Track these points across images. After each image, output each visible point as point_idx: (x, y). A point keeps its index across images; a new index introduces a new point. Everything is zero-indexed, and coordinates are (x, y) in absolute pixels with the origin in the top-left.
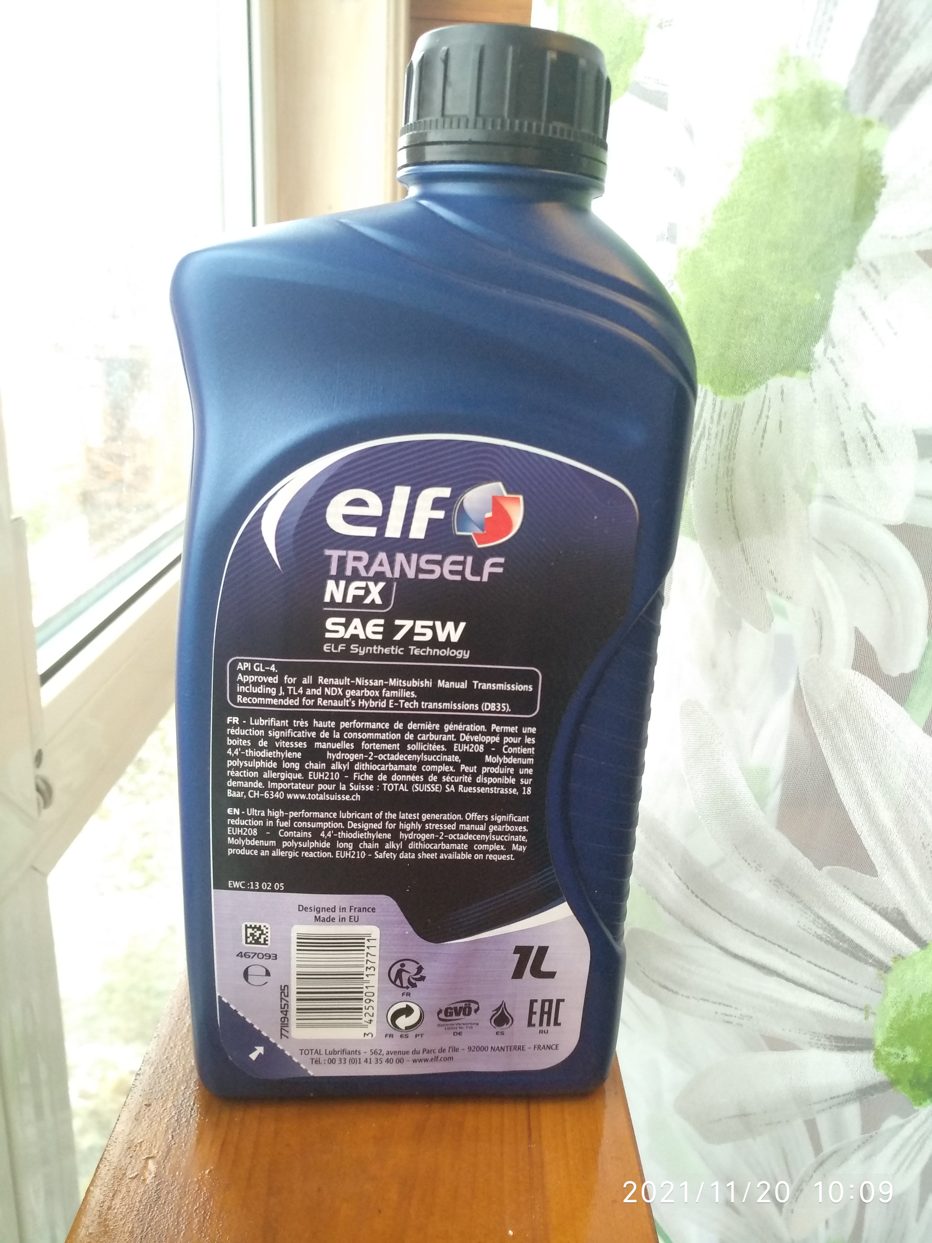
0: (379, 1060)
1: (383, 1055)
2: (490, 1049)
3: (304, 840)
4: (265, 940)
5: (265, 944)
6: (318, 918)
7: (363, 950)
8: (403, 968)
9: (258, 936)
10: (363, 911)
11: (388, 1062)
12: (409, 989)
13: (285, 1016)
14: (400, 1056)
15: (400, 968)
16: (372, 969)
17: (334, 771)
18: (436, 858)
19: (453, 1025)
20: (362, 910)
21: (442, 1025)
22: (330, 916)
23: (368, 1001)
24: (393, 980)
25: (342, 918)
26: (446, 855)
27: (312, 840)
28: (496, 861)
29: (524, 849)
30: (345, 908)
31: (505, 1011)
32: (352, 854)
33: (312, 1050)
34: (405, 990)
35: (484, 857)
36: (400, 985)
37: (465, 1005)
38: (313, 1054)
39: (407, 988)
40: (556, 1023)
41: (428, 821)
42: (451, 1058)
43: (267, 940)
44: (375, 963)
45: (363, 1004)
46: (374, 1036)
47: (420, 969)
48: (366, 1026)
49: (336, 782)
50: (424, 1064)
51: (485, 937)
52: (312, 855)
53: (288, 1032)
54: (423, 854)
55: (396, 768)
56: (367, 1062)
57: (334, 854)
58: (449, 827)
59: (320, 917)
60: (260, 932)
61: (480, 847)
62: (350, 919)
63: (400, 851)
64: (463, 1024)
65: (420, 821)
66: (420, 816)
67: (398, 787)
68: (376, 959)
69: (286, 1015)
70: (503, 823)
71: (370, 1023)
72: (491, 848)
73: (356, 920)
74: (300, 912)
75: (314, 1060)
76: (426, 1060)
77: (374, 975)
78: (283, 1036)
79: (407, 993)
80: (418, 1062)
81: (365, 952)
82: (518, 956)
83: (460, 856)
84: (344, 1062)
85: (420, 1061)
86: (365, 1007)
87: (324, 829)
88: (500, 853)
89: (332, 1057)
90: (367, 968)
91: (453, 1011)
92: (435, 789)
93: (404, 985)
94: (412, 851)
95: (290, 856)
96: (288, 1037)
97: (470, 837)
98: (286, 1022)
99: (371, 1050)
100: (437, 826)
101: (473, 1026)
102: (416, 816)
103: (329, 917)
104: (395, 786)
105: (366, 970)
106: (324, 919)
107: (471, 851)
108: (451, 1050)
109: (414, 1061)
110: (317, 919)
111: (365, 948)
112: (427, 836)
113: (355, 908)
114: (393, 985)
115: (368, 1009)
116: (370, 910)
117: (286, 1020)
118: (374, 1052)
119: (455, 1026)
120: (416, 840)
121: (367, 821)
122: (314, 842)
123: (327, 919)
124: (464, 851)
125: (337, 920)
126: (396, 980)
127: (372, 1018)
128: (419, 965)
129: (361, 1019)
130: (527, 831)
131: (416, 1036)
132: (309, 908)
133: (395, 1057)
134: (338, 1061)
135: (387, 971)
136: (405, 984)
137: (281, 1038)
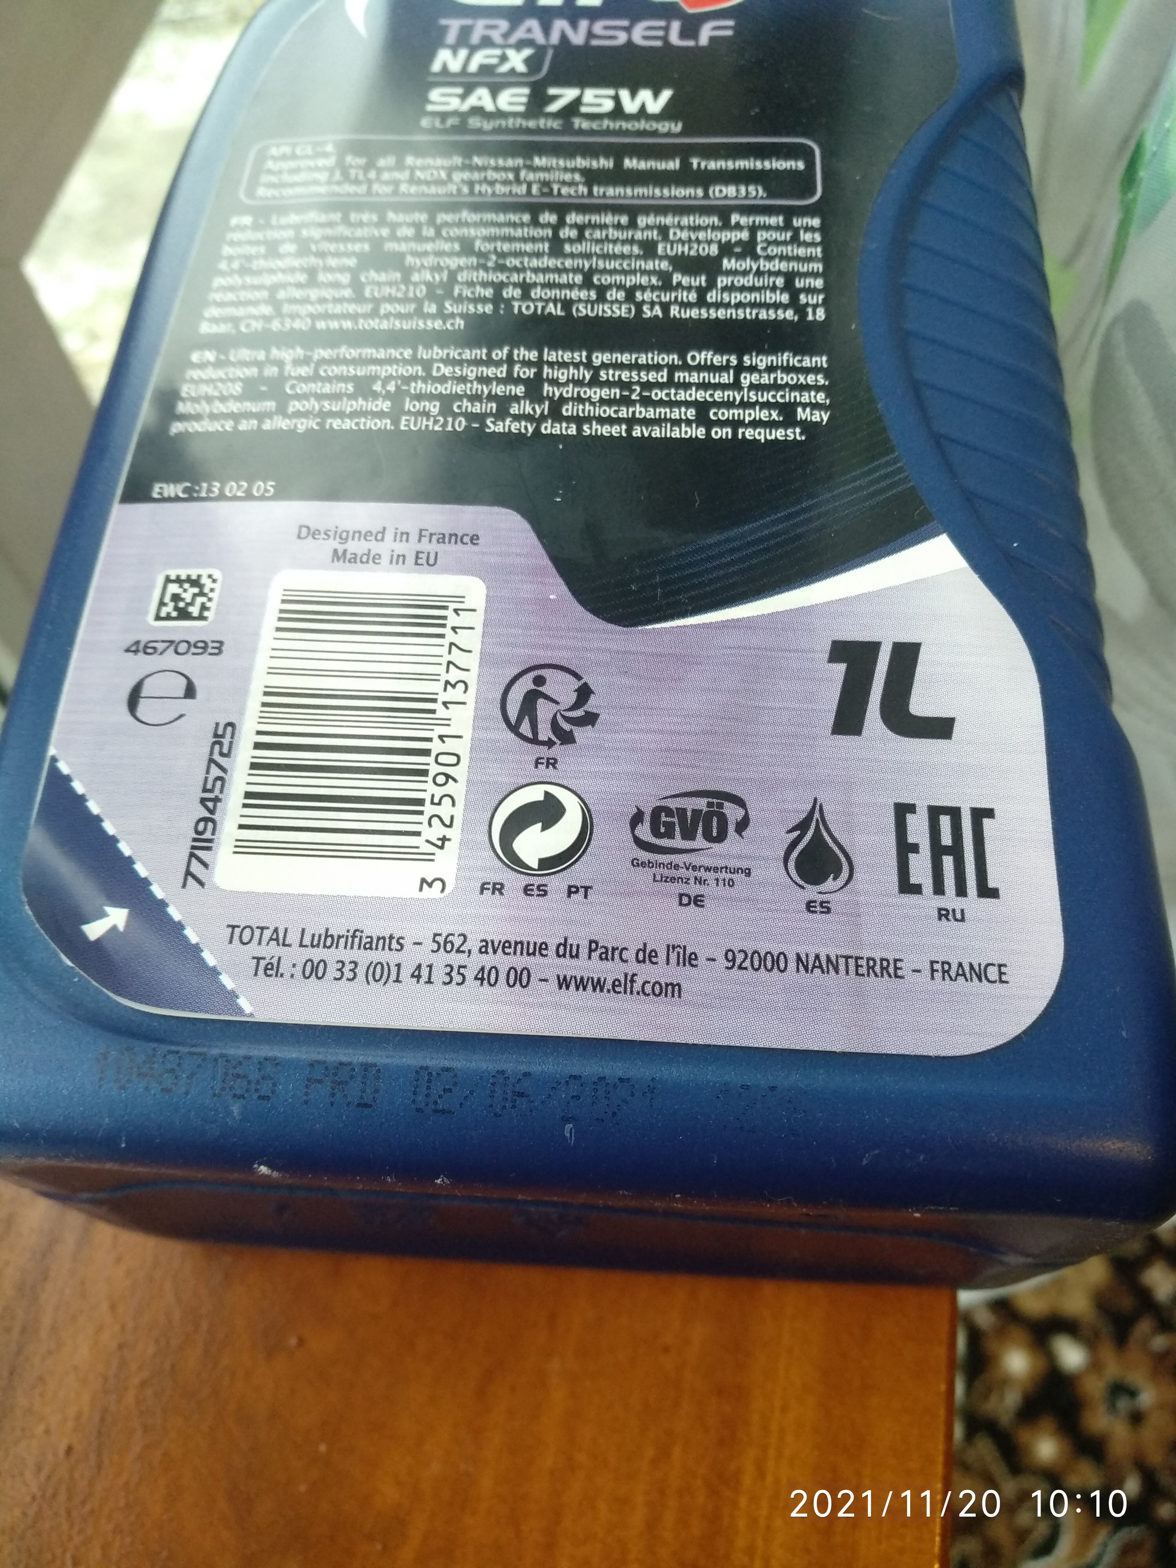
0: (454, 974)
1: (470, 951)
2: (792, 965)
3: (336, 397)
4: (204, 608)
5: (201, 618)
6: (340, 553)
7: (442, 636)
8: (540, 689)
9: (188, 600)
10: (450, 542)
11: (482, 979)
12: (554, 748)
13: (208, 815)
14: (520, 961)
15: (533, 687)
16: (461, 686)
17: (416, 284)
18: (624, 434)
19: (677, 867)
20: (447, 540)
21: (643, 864)
22: (369, 550)
23: (441, 779)
24: (513, 720)
25: (399, 556)
26: (647, 429)
27: (352, 397)
28: (763, 441)
29: (825, 419)
30: (407, 534)
31: (825, 834)
32: (436, 422)
33: (262, 929)
34: (543, 751)
35: (735, 433)
36: (530, 736)
37: (710, 805)
38: (264, 942)
39: (550, 744)
40: (987, 892)
41: (604, 366)
42: (673, 989)
43: (208, 609)
44: (468, 670)
45: (428, 789)
46: (448, 890)
47: (584, 693)
48: (429, 858)
49: (419, 302)
50: (588, 997)
51: (751, 615)
52: (348, 424)
53: (205, 865)
54: (594, 427)
55: (540, 278)
56: (419, 977)
57: (396, 422)
58: (652, 376)
59: (345, 551)
60: (196, 590)
61: (723, 414)
62: (417, 558)
63: (543, 418)
64: (708, 869)
65: (589, 365)
66: (589, 357)
67: (543, 308)
68: (472, 662)
69: (212, 812)
70: (770, 369)
71: (442, 847)
72: (749, 415)
73: (432, 561)
74: (300, 541)
75: (263, 963)
76: (598, 985)
77: (464, 703)
78: (190, 879)
79: (548, 759)
80: (572, 987)
81: (446, 642)
82: (841, 668)
83: (678, 432)
84: (351, 975)
85: (581, 984)
86: (433, 796)
87: (383, 377)
88: (771, 425)
89: (318, 954)
90: (447, 683)
91: (676, 820)
92: (622, 311)
93: (542, 737)
94: (569, 419)
95: (301, 428)
96: (201, 883)
97: (700, 395)
98: (208, 835)
99: (435, 935)
100: (625, 375)
101: (734, 876)
102: (581, 356)
103: (366, 552)
104: (536, 307)
105: (445, 690)
106: (355, 558)
107: (703, 419)
108: (673, 957)
109: (563, 983)
110: (338, 556)
111: (447, 631)
112: (605, 393)
113: (431, 535)
114: (513, 735)
115: (439, 804)
116: (466, 539)
117: (210, 825)
118: (443, 943)
119: (682, 872)
120: (580, 400)
121: (478, 362)
122: (357, 401)
123: (361, 558)
124: (688, 422)
125: (385, 560)
126: (520, 720)
127: (448, 833)
128: (582, 682)
129: (418, 834)
130: (827, 383)
131: (570, 893)
132: (322, 532)
133: (503, 962)
134: (332, 972)
135: (499, 696)
136: (545, 733)
137: (184, 886)
